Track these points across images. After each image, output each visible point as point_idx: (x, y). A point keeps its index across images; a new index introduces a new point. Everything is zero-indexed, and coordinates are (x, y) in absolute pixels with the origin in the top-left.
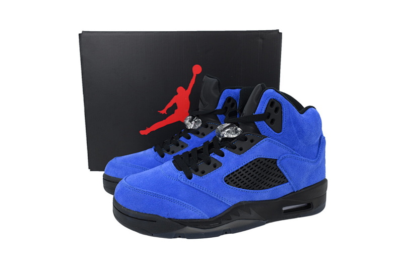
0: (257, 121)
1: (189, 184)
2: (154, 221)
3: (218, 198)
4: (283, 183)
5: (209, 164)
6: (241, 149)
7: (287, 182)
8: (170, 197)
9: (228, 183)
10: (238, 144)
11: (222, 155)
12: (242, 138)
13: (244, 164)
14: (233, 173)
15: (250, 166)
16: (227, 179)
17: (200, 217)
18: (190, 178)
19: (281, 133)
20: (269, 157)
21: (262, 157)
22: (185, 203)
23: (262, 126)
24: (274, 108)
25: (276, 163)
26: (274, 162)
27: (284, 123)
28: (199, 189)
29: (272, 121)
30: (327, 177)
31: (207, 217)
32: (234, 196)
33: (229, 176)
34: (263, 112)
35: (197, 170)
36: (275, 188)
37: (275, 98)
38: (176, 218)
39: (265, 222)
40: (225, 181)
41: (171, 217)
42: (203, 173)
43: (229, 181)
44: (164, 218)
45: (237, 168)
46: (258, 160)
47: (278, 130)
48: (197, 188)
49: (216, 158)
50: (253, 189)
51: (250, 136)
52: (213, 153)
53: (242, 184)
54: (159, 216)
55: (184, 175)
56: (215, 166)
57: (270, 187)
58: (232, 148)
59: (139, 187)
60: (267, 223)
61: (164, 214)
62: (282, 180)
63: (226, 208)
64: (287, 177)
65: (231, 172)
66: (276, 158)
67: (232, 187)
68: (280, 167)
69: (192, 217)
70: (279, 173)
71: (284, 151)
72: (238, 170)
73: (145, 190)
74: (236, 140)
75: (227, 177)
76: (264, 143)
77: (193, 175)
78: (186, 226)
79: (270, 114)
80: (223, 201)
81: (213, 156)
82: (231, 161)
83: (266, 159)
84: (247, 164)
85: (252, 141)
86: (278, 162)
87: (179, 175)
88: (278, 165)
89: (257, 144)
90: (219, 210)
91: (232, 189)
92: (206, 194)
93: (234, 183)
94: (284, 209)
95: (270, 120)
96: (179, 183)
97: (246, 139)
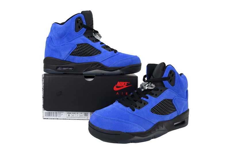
0: (164, 81)
1: (134, 114)
2: (119, 135)
3: (149, 120)
4: (174, 111)
5: (141, 103)
6: (156, 95)
7: (176, 110)
8: (126, 121)
9: (152, 112)
10: (155, 92)
11: (148, 98)
12: (156, 89)
13: (159, 102)
14: (154, 107)
15: (161, 103)
16: (152, 110)
17: (142, 131)
18: (134, 110)
19: (174, 87)
20: (169, 99)
21: (167, 98)
22: (134, 124)
23: (166, 83)
24: (171, 75)
25: (172, 101)
26: (171, 100)
27: (176, 81)
28: (139, 116)
29: (170, 81)
30: (189, 108)
31: (145, 130)
32: (156, 119)
33: (152, 108)
34: (167, 76)
35: (136, 107)
36: (172, 114)
37: (172, 69)
38: (130, 132)
39: (167, 131)
40: (151, 111)
41: (127, 132)
42: (139, 108)
43: (153, 111)
44: (124, 132)
45: (156, 105)
46: (165, 100)
47: (173, 85)
48: (138, 115)
49: (144, 100)
50: (163, 115)
51: (160, 88)
52: (142, 97)
53: (158, 113)
54: (121, 132)
55: (130, 109)
56: (145, 104)
57: (170, 113)
58: (152, 94)
59: (107, 117)
60: (168, 132)
61: (124, 130)
62: (174, 110)
63: (153, 125)
64: (177, 108)
65: (153, 106)
66: (172, 99)
67: (154, 114)
68: (174, 103)
69: (138, 131)
70: (173, 106)
71: (175, 95)
72: (156, 106)
73: (112, 118)
74: (153, 90)
75: (152, 109)
76: (167, 91)
77: (135, 109)
78: (135, 136)
79: (170, 77)
80: (152, 122)
81: (143, 99)
82: (153, 101)
83: (168, 100)
84: (160, 102)
85: (161, 91)
86: (173, 101)
87: (128, 109)
88: (173, 102)
89: (164, 92)
90: (150, 127)
91: (155, 115)
92: (143, 118)
93: (155, 112)
94: (175, 124)
95: (169, 80)
96: (128, 113)
97: (158, 90)
